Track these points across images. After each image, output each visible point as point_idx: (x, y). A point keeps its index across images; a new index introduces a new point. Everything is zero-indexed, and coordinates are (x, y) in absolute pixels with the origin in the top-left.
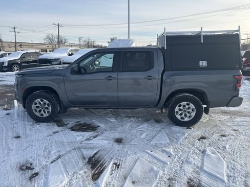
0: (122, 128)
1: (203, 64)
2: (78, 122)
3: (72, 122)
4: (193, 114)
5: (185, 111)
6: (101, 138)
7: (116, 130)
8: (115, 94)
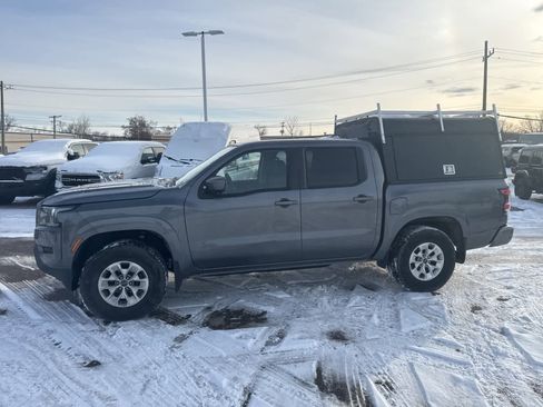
0: (317, 310)
1: (449, 170)
2: (209, 308)
3: (196, 311)
4: (440, 265)
5: (425, 261)
6: (297, 336)
7: (310, 316)
8: (296, 236)
